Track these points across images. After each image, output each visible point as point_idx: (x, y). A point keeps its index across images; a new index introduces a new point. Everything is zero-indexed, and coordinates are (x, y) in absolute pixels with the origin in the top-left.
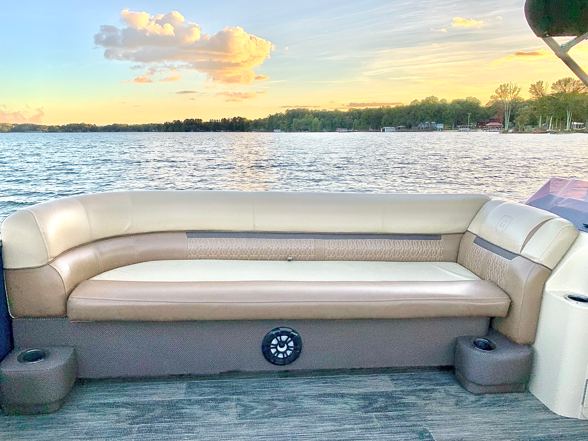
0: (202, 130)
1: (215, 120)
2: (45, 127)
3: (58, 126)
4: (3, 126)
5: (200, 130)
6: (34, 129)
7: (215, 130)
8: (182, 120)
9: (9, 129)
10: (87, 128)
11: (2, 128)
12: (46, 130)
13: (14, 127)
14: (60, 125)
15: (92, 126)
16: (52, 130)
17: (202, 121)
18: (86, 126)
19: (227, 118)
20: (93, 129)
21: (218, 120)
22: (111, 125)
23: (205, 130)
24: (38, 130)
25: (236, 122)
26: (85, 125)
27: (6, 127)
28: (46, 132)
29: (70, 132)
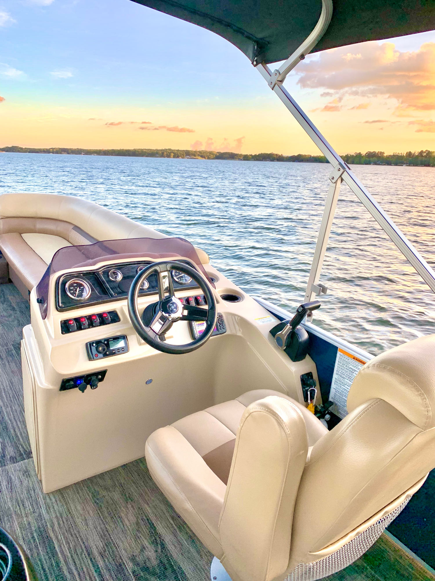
0: (382, 163)
1: (398, 153)
2: (241, 155)
3: (251, 155)
4: (210, 153)
5: (380, 164)
6: (232, 156)
7: (397, 164)
8: (364, 153)
9: (214, 156)
10: (274, 157)
11: (209, 155)
12: (242, 158)
13: (218, 154)
14: (253, 154)
15: (280, 156)
16: (246, 158)
17: (384, 154)
18: (274, 156)
19: (413, 152)
20: (280, 159)
21: (403, 153)
22: (296, 155)
23: (386, 163)
24: (236, 158)
25: (422, 156)
26: (274, 154)
27: (212, 154)
28: (241, 160)
29: (260, 160)
